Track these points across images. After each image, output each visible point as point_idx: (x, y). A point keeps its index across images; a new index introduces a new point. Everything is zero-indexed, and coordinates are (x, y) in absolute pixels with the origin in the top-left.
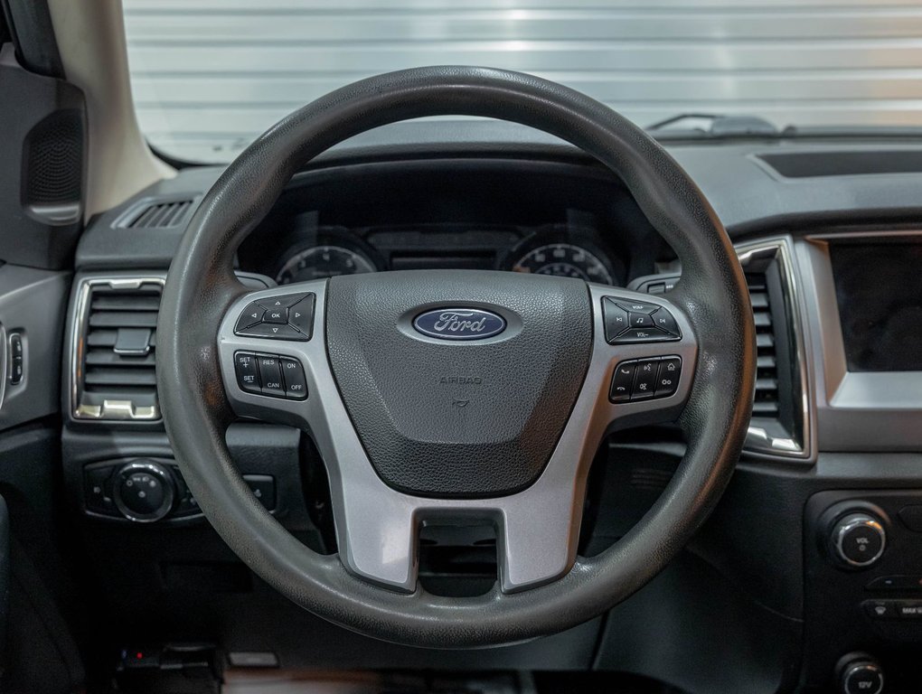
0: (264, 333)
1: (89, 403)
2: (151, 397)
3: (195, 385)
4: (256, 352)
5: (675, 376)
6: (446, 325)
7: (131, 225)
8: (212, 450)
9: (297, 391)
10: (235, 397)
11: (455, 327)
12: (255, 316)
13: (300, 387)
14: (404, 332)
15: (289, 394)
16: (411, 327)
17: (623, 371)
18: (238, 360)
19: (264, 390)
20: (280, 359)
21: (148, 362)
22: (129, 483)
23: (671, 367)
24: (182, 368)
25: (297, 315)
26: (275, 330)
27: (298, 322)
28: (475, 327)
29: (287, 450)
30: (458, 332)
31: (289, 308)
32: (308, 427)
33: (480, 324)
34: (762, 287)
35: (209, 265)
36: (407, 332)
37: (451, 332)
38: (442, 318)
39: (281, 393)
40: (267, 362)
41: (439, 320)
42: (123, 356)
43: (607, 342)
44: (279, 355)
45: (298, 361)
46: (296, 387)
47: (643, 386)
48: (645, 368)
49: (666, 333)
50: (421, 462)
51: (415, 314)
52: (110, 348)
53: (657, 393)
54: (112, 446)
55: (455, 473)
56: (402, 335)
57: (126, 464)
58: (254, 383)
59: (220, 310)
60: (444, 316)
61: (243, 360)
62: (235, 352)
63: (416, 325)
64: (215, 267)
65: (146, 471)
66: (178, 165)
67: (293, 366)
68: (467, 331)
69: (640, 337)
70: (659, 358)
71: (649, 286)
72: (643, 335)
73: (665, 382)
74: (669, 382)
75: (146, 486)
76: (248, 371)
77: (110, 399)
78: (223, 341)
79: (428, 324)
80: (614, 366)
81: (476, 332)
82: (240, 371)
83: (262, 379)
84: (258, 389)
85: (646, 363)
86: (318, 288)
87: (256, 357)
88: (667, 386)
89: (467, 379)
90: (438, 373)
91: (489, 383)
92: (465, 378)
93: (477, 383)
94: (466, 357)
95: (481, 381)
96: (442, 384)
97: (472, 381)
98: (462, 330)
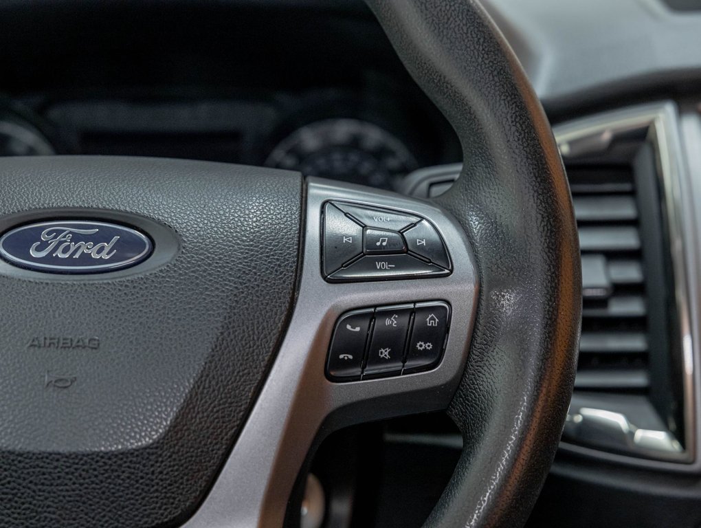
5: (439, 336)
6: (50, 248)
11: (65, 251)
17: (349, 327)
23: (432, 321)
28: (99, 252)
30: (69, 261)
33: (107, 246)
34: (626, 187)
37: (57, 261)
38: (44, 237)
41: (39, 239)
43: (325, 278)
47: (385, 353)
48: (388, 322)
49: (425, 263)
53: (410, 364)
60: (49, 234)
68: (86, 259)
69: (381, 270)
70: (412, 306)
71: (432, 185)
72: (386, 265)
73: (421, 346)
74: (429, 346)
79: (21, 246)
80: (334, 319)
81: (101, 261)
85: (389, 314)
88: (425, 354)
89: (76, 340)
90: (28, 331)
91: (113, 347)
92: (73, 339)
93: (92, 348)
94: (78, 302)
95: (99, 344)
96: (32, 350)
97: (84, 343)
98: (77, 256)
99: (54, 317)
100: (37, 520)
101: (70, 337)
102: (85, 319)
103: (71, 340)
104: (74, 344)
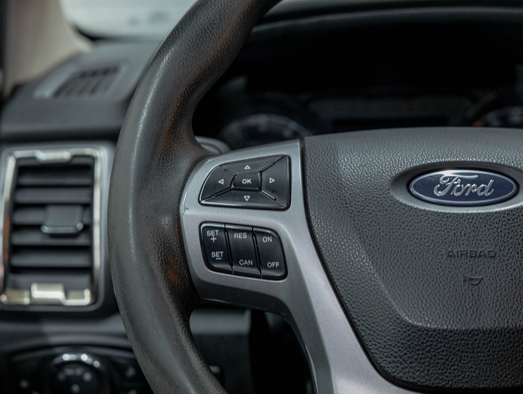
0: (234, 200)
1: (16, 287)
2: (84, 279)
3: (155, 263)
4: (225, 224)
6: (447, 189)
7: (58, 93)
8: (177, 339)
9: (274, 269)
10: (201, 277)
11: (458, 191)
12: (222, 182)
13: (277, 264)
14: (398, 198)
15: (265, 272)
16: (406, 192)
18: (205, 233)
19: (235, 268)
20: (254, 231)
21: (82, 241)
22: (61, 377)
24: (140, 244)
25: (272, 180)
26: (247, 198)
27: (273, 189)
28: (481, 191)
29: (234, 338)
30: (462, 197)
31: (261, 172)
32: (287, 310)
33: (487, 187)
35: (168, 124)
36: (403, 199)
37: (453, 198)
38: (442, 181)
39: (255, 271)
40: (238, 236)
41: (439, 183)
42: (53, 236)
44: (253, 227)
45: (276, 235)
46: (273, 264)
50: (429, 351)
51: (408, 179)
52: (37, 227)
54: (42, 335)
55: (469, 365)
56: (397, 202)
57: (56, 356)
58: (223, 261)
59: (182, 176)
60: (445, 179)
61: (210, 233)
62: (201, 224)
63: (412, 189)
64: (174, 128)
65: (79, 363)
66: (93, 38)
67: (269, 239)
68: (474, 196)
75: (79, 380)
76: (216, 247)
77: (40, 283)
78: (187, 212)
79: (428, 188)
81: (484, 197)
82: (207, 246)
83: (233, 255)
84: (227, 266)
86: (293, 150)
87: (225, 230)
89: (479, 252)
90: (444, 246)
91: (506, 257)
92: (477, 251)
93: (491, 257)
94: (476, 226)
95: (495, 255)
96: (449, 259)
97: (485, 254)
98: (467, 194)
99: (461, 236)
100: (462, 378)
101: (474, 250)
102: (483, 237)
103: (476, 252)
104: (478, 254)
